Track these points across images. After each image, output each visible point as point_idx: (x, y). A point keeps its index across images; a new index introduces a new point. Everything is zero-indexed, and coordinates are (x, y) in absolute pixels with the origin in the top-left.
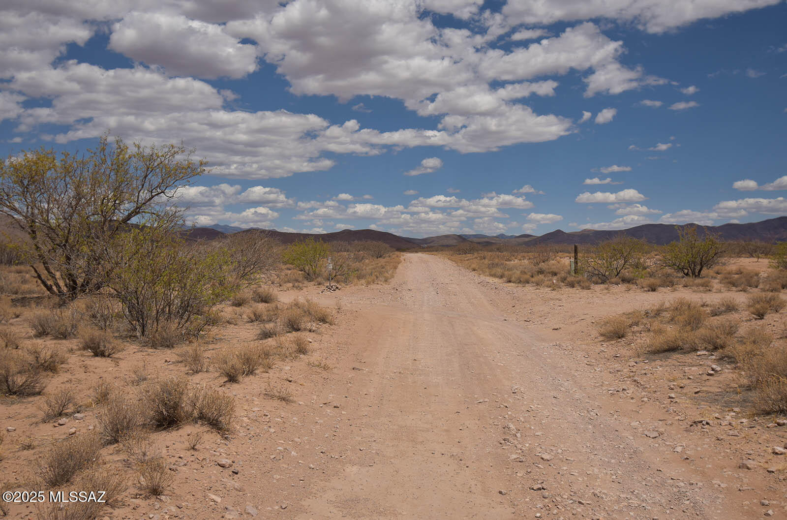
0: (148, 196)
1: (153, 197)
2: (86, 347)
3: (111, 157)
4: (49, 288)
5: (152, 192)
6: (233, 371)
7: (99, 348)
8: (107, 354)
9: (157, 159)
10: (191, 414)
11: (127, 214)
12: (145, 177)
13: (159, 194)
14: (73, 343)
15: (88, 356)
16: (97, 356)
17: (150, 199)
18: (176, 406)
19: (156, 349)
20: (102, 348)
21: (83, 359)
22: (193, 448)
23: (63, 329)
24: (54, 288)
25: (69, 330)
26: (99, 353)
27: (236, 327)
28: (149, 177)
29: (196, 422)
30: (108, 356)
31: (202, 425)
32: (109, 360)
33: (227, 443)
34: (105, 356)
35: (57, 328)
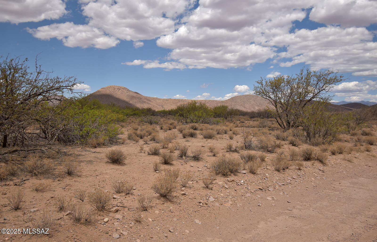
0: (318, 91)
1: (320, 91)
2: (290, 143)
3: (305, 77)
4: (281, 126)
5: (320, 90)
6: (334, 151)
7: (294, 143)
8: (296, 145)
9: (322, 77)
10: (315, 158)
11: (310, 98)
12: (317, 84)
13: (322, 90)
14: (287, 142)
15: (291, 146)
16: (293, 146)
17: (319, 92)
18: (310, 155)
19: (313, 146)
20: (295, 143)
21: (289, 146)
22: (313, 165)
23: (283, 138)
24: (282, 125)
25: (286, 138)
26: (294, 145)
27: (349, 143)
28: (319, 83)
29: (316, 160)
30: (297, 146)
31: (317, 161)
32: (297, 147)
33: (324, 166)
34: (296, 146)
35: (282, 137)
